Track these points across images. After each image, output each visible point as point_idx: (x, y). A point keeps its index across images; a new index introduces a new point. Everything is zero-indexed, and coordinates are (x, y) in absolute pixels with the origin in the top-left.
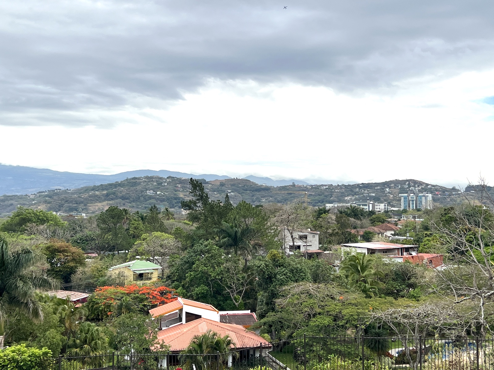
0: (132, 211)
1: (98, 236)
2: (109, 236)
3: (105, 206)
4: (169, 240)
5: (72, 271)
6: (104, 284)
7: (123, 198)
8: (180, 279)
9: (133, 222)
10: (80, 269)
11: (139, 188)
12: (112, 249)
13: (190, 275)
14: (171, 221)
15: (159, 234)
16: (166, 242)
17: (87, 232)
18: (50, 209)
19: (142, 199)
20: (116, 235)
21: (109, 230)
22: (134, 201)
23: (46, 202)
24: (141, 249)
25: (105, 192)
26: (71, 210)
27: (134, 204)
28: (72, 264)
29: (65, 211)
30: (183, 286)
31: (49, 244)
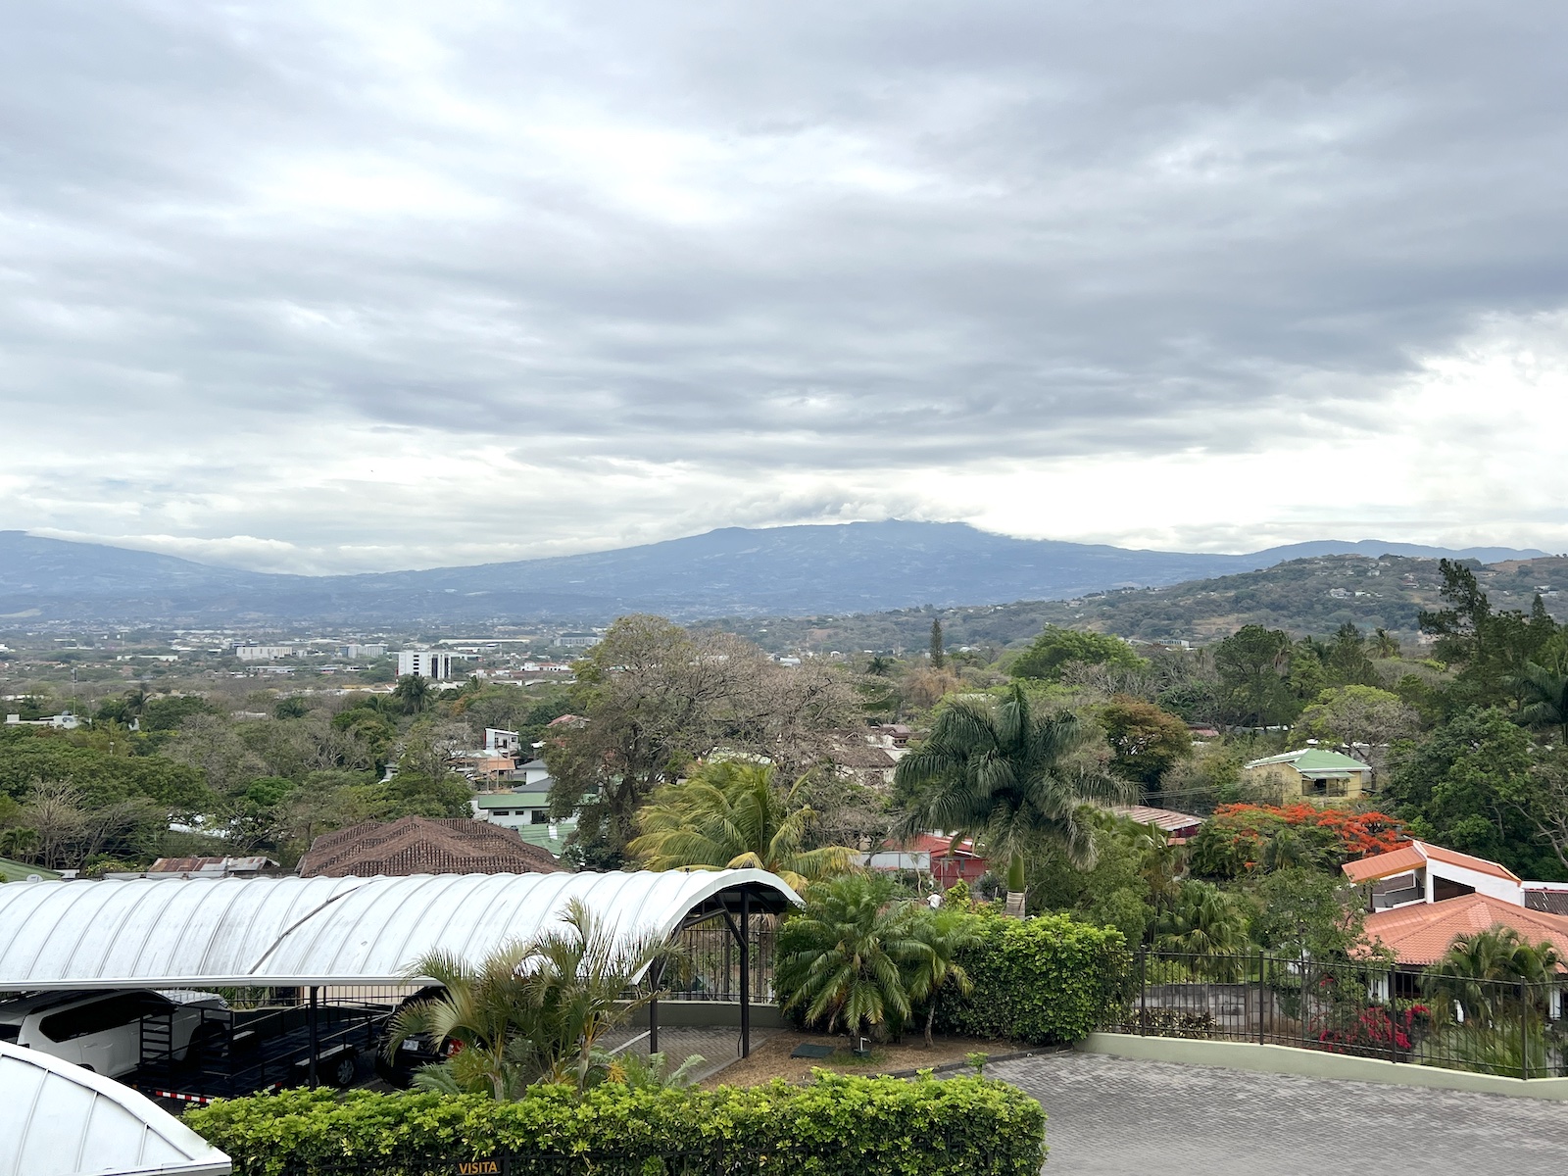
0: (1296, 636)
1: (1218, 691)
2: (1242, 692)
3: (1231, 625)
4: (1388, 705)
5: (1163, 766)
6: (1234, 798)
7: (1275, 606)
8: (1417, 798)
9: (1299, 661)
10: (1180, 763)
11: (1311, 583)
12: (1251, 720)
13: (1441, 789)
14: (1393, 660)
15: (1362, 689)
16: (1379, 708)
17: (1193, 682)
18: (1112, 630)
19: (1319, 608)
20: (1258, 689)
21: (1244, 679)
22: (1298, 614)
23: (1103, 615)
24: (1318, 724)
25: (1232, 593)
26: (1157, 632)
27: (1299, 620)
28: (1162, 751)
29: (1145, 636)
30: (1426, 815)
31: (1112, 706)
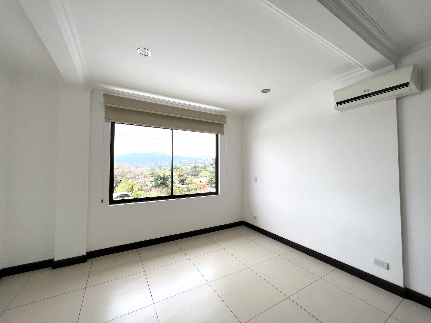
0: (200, 166)
1: (192, 172)
2: (194, 172)
3: (193, 165)
4: (208, 173)
5: (185, 180)
6: (192, 183)
7: (199, 163)
8: (209, 182)
9: (200, 169)
10: (186, 180)
11: (203, 160)
12: (195, 175)
13: (211, 181)
14: (209, 168)
15: (205, 171)
16: (207, 173)
17: (189, 171)
18: (182, 166)
19: (203, 163)
20: (196, 172)
21: (194, 171)
22: (201, 164)
23: (181, 164)
24: (201, 175)
25: (195, 161)
26: (187, 166)
27: (202, 164)
28: (185, 179)
29: (185, 166)
30: (210, 184)
31: (179, 174)
